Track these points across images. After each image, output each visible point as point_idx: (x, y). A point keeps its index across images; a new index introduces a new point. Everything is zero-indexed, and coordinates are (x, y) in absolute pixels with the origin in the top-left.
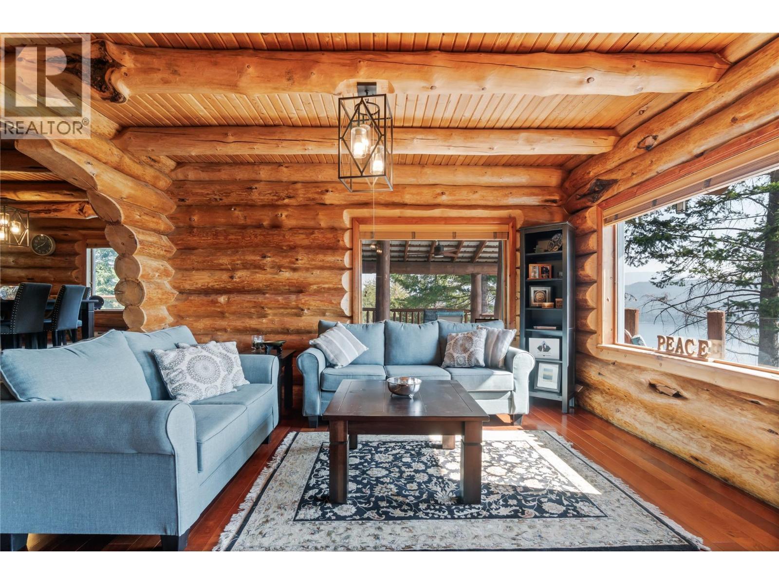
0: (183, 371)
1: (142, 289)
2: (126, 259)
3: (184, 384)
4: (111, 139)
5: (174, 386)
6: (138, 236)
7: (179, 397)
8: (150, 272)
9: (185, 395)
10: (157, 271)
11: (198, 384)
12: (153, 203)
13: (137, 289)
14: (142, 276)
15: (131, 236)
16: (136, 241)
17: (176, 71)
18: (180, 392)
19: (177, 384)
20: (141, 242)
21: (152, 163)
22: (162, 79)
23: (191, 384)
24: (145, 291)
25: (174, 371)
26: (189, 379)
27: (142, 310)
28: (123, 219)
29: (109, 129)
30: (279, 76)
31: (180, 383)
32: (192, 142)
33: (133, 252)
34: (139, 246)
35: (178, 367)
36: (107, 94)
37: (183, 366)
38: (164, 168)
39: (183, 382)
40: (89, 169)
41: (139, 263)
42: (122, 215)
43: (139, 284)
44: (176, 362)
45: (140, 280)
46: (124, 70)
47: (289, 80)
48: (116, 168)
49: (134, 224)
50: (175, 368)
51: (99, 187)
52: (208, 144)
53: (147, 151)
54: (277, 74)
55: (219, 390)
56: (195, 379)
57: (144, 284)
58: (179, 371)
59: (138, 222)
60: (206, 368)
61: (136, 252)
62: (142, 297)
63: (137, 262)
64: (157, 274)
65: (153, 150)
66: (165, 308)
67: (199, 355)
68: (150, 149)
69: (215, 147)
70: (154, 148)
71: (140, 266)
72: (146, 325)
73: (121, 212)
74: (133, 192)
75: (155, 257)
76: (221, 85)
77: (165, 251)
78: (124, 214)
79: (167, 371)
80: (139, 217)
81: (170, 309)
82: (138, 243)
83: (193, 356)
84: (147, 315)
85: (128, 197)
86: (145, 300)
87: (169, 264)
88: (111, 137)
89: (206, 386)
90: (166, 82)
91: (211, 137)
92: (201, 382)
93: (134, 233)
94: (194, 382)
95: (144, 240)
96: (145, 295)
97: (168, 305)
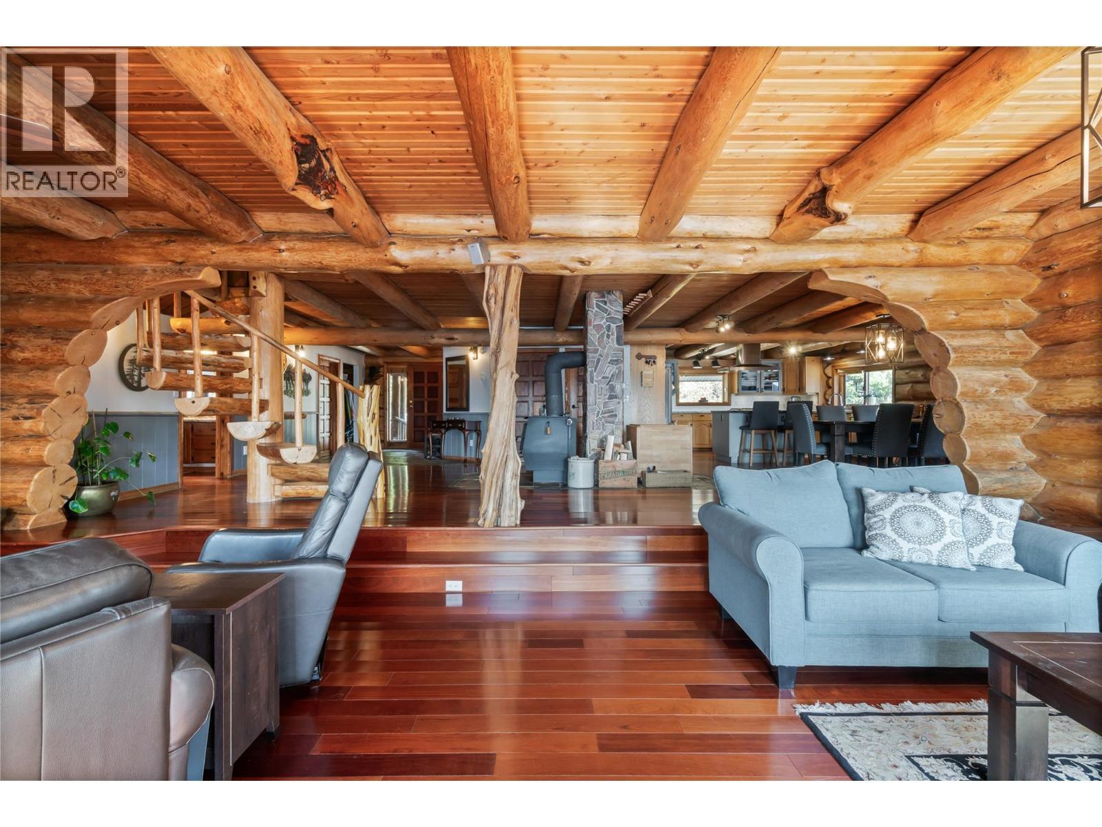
0: (885, 518)
1: (962, 412)
2: (942, 374)
3: (881, 535)
4: (906, 236)
5: (870, 534)
6: (951, 342)
7: (871, 547)
8: (976, 387)
9: (878, 548)
10: (993, 386)
11: (900, 540)
12: (983, 290)
13: (956, 412)
14: (962, 394)
15: (941, 344)
16: (947, 349)
17: (872, 162)
18: (874, 542)
19: (874, 532)
20: (955, 350)
21: (986, 233)
22: (864, 177)
23: (889, 538)
24: (966, 414)
25: (875, 517)
26: (888, 531)
27: (964, 440)
28: (927, 325)
29: (900, 226)
30: (981, 85)
31: (878, 532)
32: (995, 196)
33: (947, 364)
34: (953, 356)
35: (881, 513)
36: (832, 218)
37: (887, 514)
38: (1013, 230)
39: (881, 532)
40: (871, 283)
41: (956, 377)
42: (925, 321)
43: (957, 405)
44: (880, 507)
45: (958, 400)
46: (834, 189)
47: (998, 78)
48: (917, 266)
49: (949, 327)
50: (877, 513)
51: (890, 297)
52: (1017, 188)
53: (944, 232)
54: (977, 84)
55: (935, 557)
56: (897, 533)
57: (964, 405)
58: (881, 517)
59: (954, 323)
60: (918, 524)
61: (951, 362)
62: (963, 423)
63: (953, 375)
64: (993, 390)
65: (950, 228)
66: (1018, 437)
67: (917, 504)
68: (945, 229)
69: (1028, 186)
70: (950, 226)
71: (958, 381)
72: (969, 460)
73: (923, 317)
74: (941, 287)
75: (993, 365)
76: (919, 145)
77: (1011, 353)
78: (926, 318)
79: (870, 515)
80: (954, 317)
81: (1026, 439)
82: (950, 352)
83: (906, 504)
84: (970, 447)
85: (935, 296)
86: (965, 426)
87: (1026, 371)
88: (905, 233)
89: (911, 545)
90: (869, 178)
91: (1019, 177)
92: (905, 539)
93: (944, 340)
94: (894, 536)
95: (962, 346)
96: (966, 419)
97: (1023, 433)
